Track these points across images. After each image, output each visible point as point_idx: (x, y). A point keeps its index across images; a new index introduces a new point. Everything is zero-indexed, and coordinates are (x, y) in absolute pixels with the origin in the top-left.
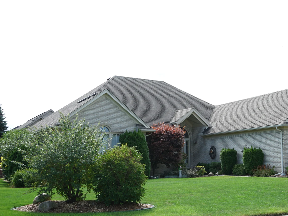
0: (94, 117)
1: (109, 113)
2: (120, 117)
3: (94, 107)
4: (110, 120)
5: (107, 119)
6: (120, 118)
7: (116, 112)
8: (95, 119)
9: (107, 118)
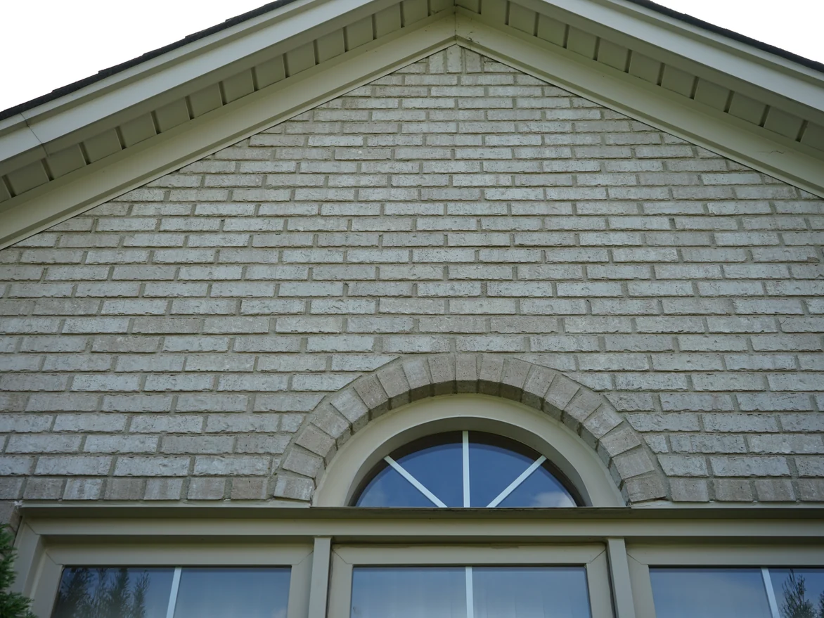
0: (258, 272)
1: (542, 209)
2: (759, 254)
3: (283, 153)
4: (563, 307)
5: (517, 289)
6: (751, 260)
7: (658, 193)
8: (277, 306)
9: (516, 279)
